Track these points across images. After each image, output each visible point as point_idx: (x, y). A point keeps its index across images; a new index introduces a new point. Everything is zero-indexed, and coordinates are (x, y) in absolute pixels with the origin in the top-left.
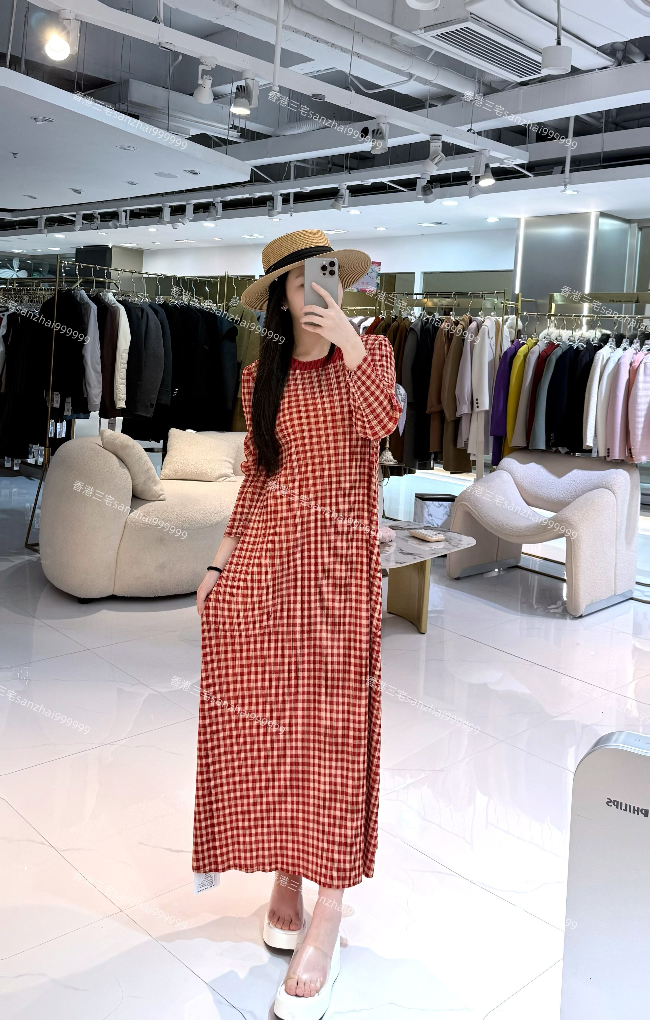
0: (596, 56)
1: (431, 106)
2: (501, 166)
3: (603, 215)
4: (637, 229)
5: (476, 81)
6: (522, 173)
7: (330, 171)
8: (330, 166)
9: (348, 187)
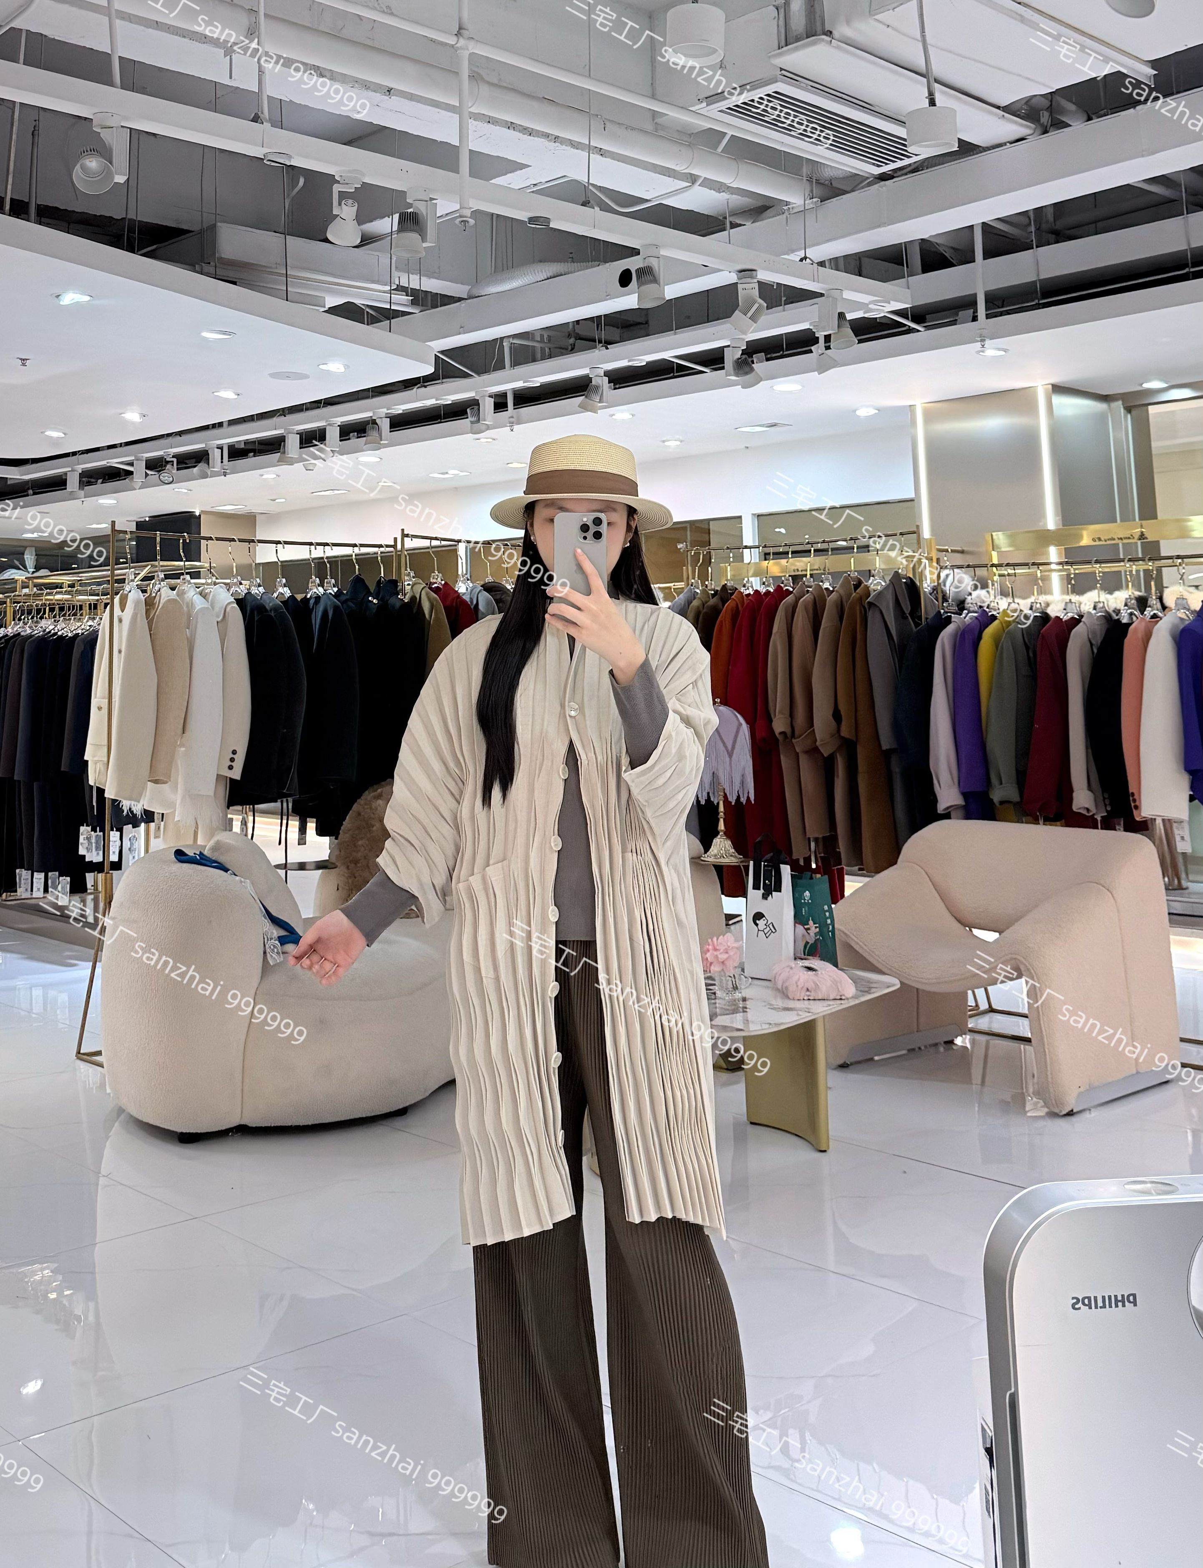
0: (1002, 122)
1: (734, 226)
2: (866, 315)
3: (1058, 389)
4: (1122, 410)
5: (805, 178)
6: (905, 325)
7: (573, 349)
8: (572, 340)
9: (607, 374)
